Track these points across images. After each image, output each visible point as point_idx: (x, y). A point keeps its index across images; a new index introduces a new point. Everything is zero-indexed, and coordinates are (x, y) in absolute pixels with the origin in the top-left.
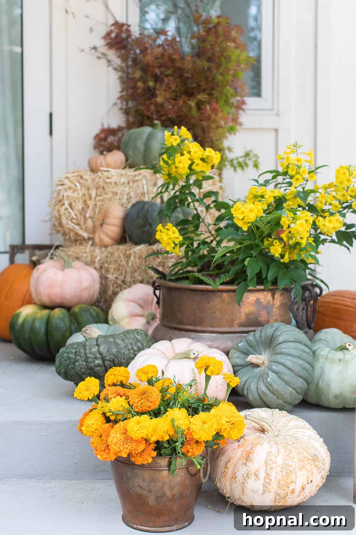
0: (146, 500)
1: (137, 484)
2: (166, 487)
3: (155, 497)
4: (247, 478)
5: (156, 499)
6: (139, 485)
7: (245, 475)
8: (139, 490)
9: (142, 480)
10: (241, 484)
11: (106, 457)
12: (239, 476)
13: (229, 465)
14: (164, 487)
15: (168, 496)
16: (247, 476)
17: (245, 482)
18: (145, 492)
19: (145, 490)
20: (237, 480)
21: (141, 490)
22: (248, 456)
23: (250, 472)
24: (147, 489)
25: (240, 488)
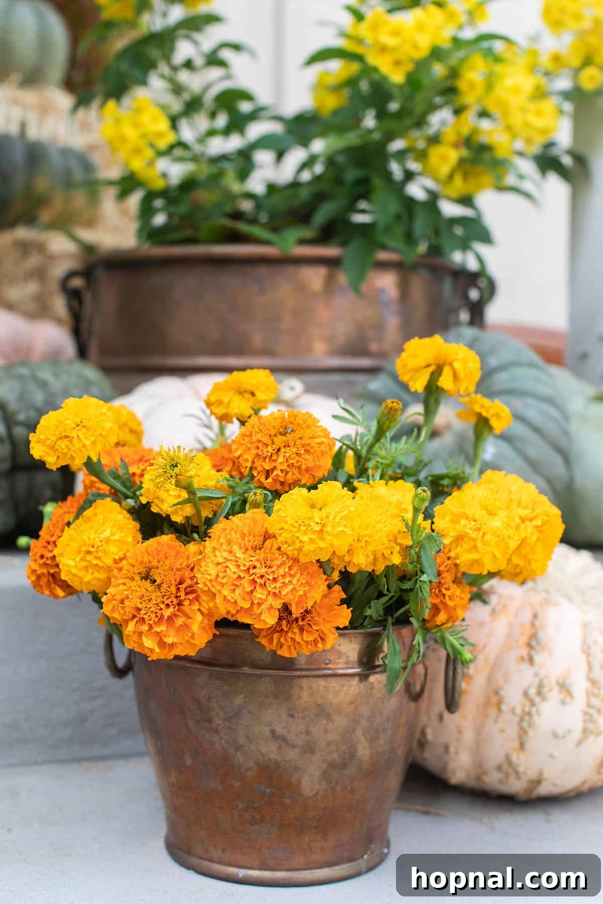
0: (294, 779)
1: (266, 731)
2: (359, 732)
3: (324, 766)
4: (537, 700)
5: (325, 775)
6: (273, 732)
7: (532, 692)
8: (271, 751)
9: (284, 715)
10: (516, 719)
11: (175, 640)
12: (513, 697)
13: (476, 669)
14: (354, 730)
15: (361, 761)
16: (539, 693)
17: (534, 710)
18: (292, 755)
19: (294, 746)
20: (504, 707)
21: (280, 747)
22: (534, 636)
23: (545, 682)
24: (300, 743)
25: (512, 731)
